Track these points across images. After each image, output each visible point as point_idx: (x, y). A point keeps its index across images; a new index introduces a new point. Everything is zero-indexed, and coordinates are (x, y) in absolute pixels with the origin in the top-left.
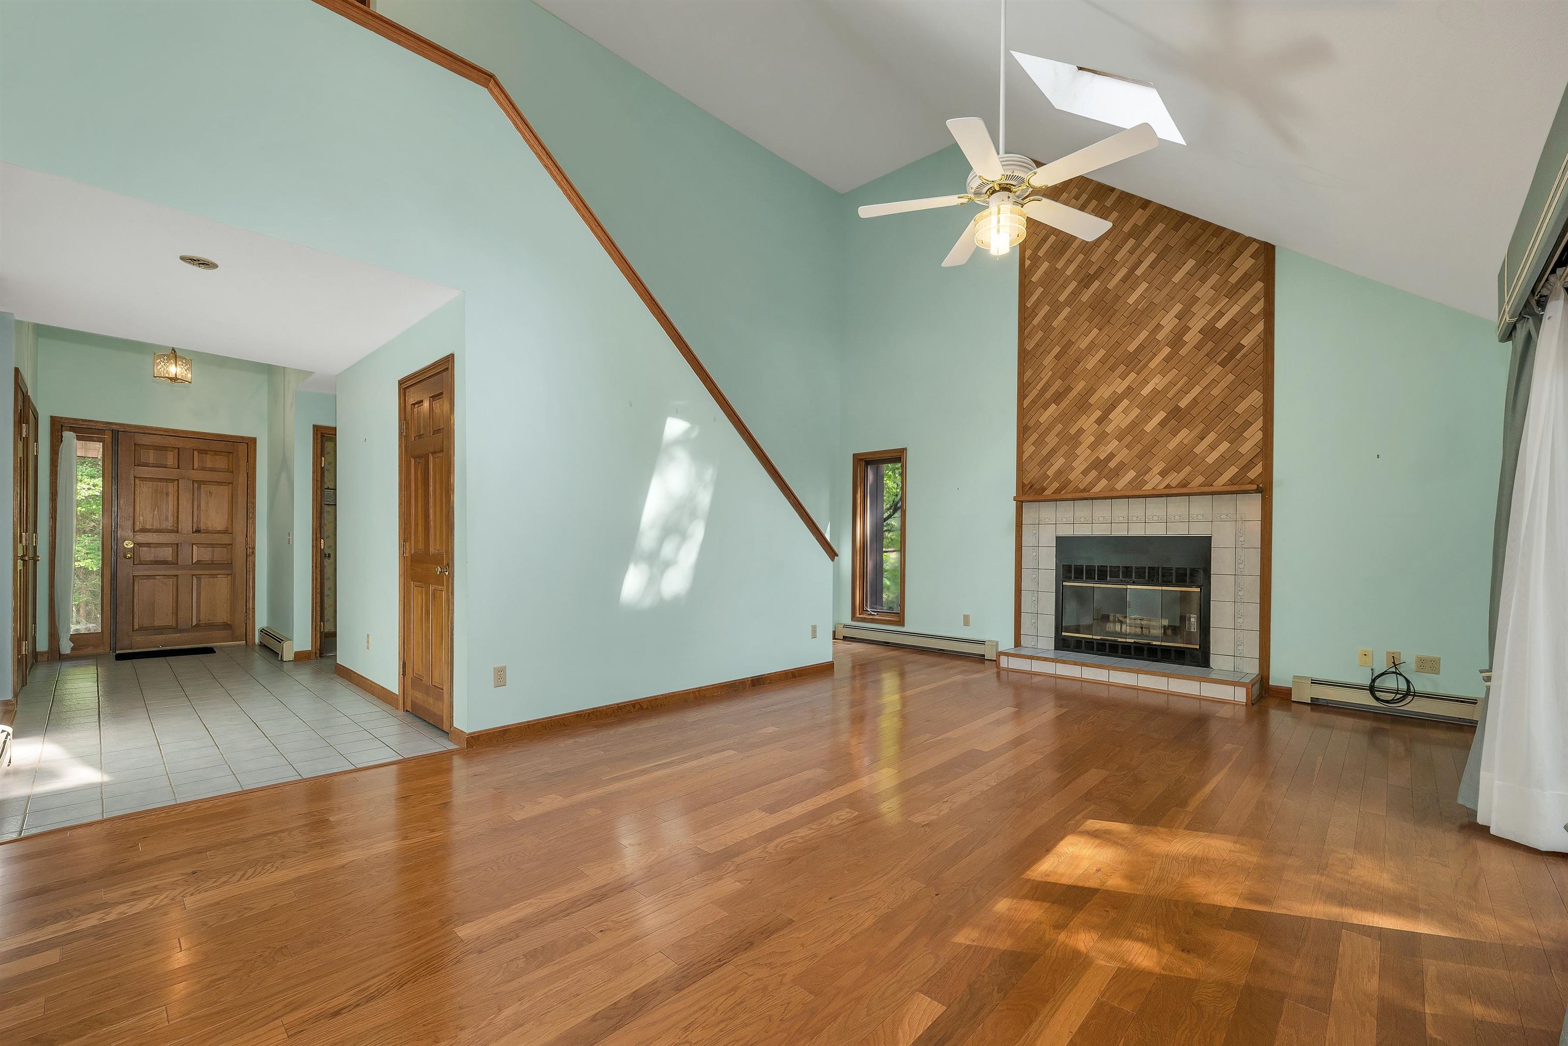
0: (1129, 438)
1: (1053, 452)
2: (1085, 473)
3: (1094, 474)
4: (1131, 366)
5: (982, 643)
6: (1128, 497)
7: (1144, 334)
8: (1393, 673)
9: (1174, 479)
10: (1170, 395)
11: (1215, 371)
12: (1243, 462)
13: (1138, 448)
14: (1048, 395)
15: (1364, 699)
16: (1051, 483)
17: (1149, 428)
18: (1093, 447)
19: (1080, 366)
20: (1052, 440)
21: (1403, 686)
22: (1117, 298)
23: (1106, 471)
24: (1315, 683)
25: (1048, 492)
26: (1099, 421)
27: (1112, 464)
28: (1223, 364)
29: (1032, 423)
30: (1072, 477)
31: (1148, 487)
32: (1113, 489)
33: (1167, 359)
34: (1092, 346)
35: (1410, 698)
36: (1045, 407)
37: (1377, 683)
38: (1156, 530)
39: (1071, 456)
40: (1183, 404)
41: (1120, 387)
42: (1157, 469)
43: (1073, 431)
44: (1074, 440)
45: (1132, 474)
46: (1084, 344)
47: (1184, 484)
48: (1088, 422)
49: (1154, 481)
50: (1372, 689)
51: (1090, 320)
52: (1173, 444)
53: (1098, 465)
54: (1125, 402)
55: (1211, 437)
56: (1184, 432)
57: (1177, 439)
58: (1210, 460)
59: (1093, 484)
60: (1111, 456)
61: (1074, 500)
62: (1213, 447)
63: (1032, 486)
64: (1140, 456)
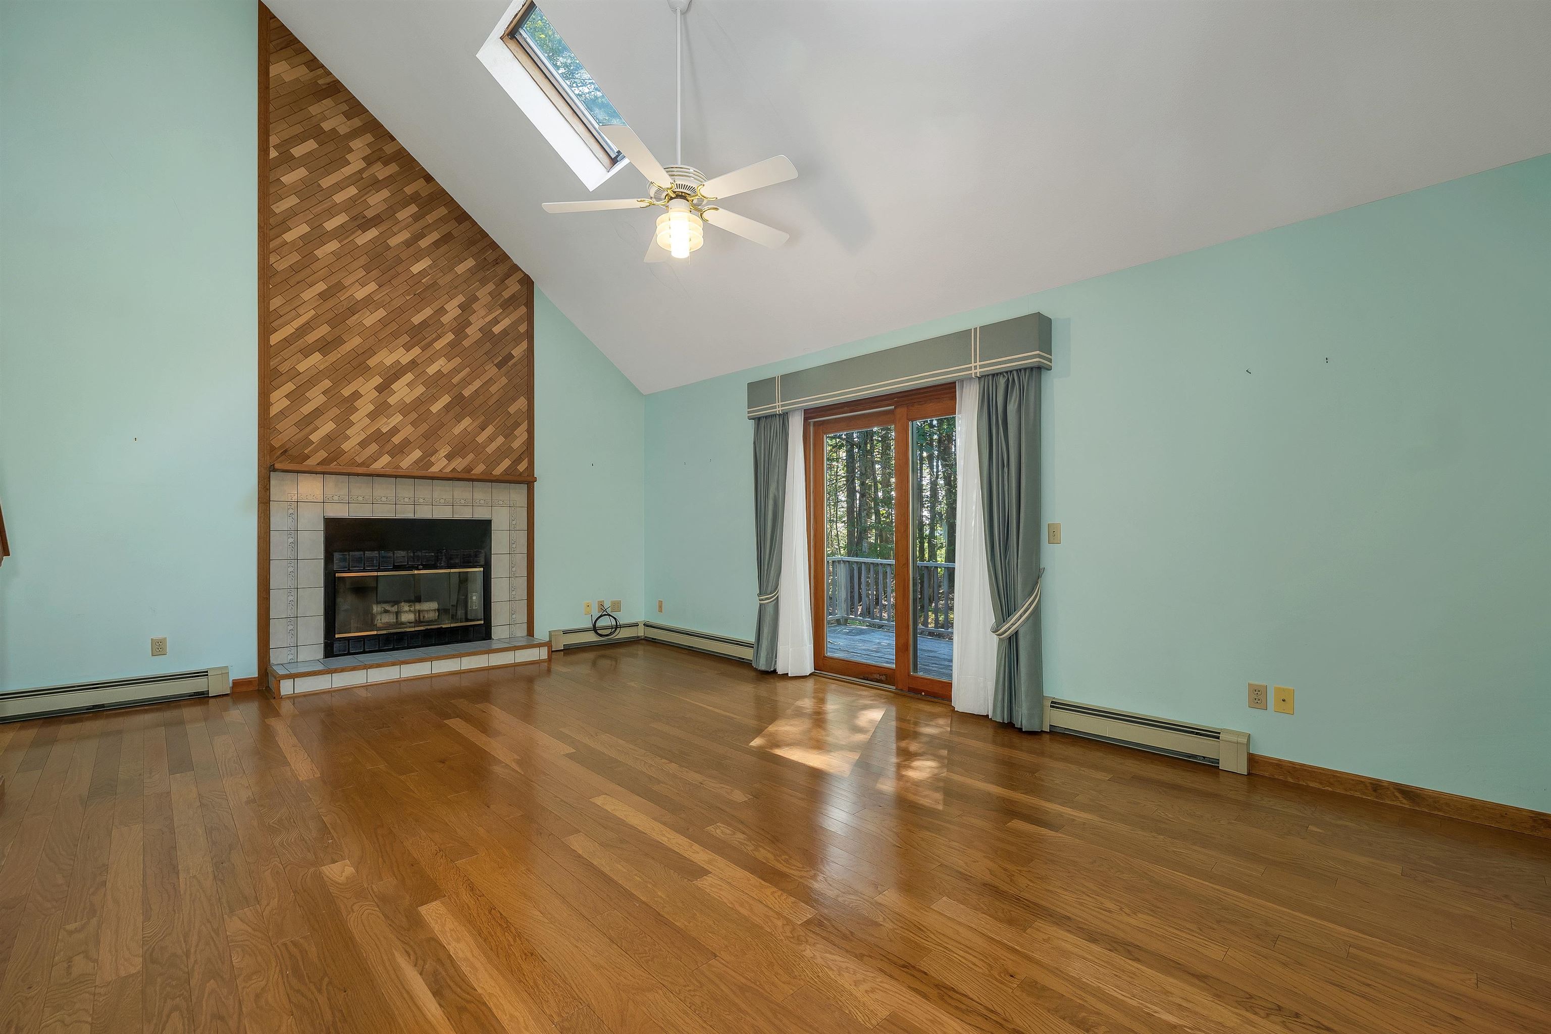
0: (414, 415)
1: (317, 413)
2: (363, 444)
3: (374, 447)
4: (415, 339)
5: (204, 674)
6: (414, 477)
7: (428, 312)
8: (605, 615)
9: (459, 464)
10: (455, 381)
11: (491, 371)
12: (515, 456)
13: (424, 427)
14: (311, 338)
15: (591, 637)
16: (316, 451)
17: (435, 408)
18: (373, 416)
19: (354, 318)
20: (316, 398)
21: (614, 623)
22: (399, 261)
23: (389, 447)
24: (566, 633)
25: (312, 462)
26: (380, 389)
27: (396, 440)
28: (499, 366)
29: (283, 368)
30: (346, 446)
31: (435, 469)
32: (398, 467)
33: (452, 345)
34: (368, 302)
35: (618, 630)
36: (306, 352)
37: (598, 625)
38: (443, 513)
39: (344, 422)
40: (467, 393)
41: (405, 358)
42: (443, 452)
43: (347, 392)
44: (350, 404)
45: (417, 454)
46: (360, 294)
47: (468, 469)
48: (367, 387)
49: (440, 464)
50: (595, 629)
51: (368, 269)
52: (457, 430)
53: (378, 437)
54: (409, 377)
55: (490, 430)
56: (467, 421)
57: (461, 426)
58: (490, 449)
59: (375, 458)
60: (395, 431)
61: (349, 474)
62: (491, 439)
63: (286, 451)
64: (426, 436)
